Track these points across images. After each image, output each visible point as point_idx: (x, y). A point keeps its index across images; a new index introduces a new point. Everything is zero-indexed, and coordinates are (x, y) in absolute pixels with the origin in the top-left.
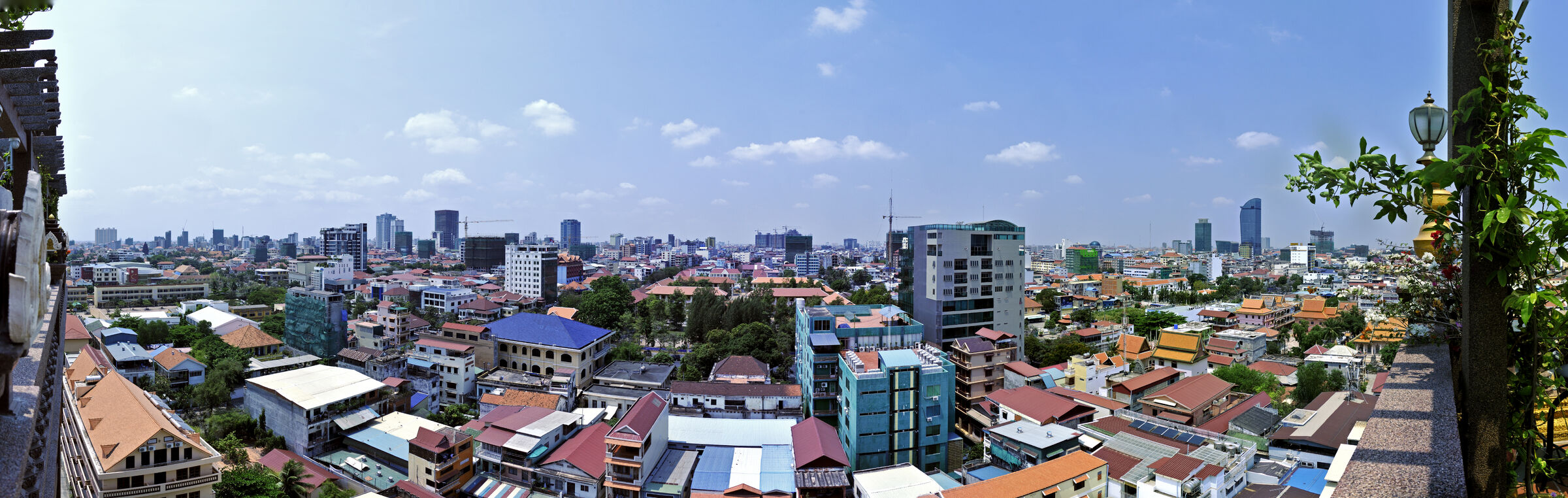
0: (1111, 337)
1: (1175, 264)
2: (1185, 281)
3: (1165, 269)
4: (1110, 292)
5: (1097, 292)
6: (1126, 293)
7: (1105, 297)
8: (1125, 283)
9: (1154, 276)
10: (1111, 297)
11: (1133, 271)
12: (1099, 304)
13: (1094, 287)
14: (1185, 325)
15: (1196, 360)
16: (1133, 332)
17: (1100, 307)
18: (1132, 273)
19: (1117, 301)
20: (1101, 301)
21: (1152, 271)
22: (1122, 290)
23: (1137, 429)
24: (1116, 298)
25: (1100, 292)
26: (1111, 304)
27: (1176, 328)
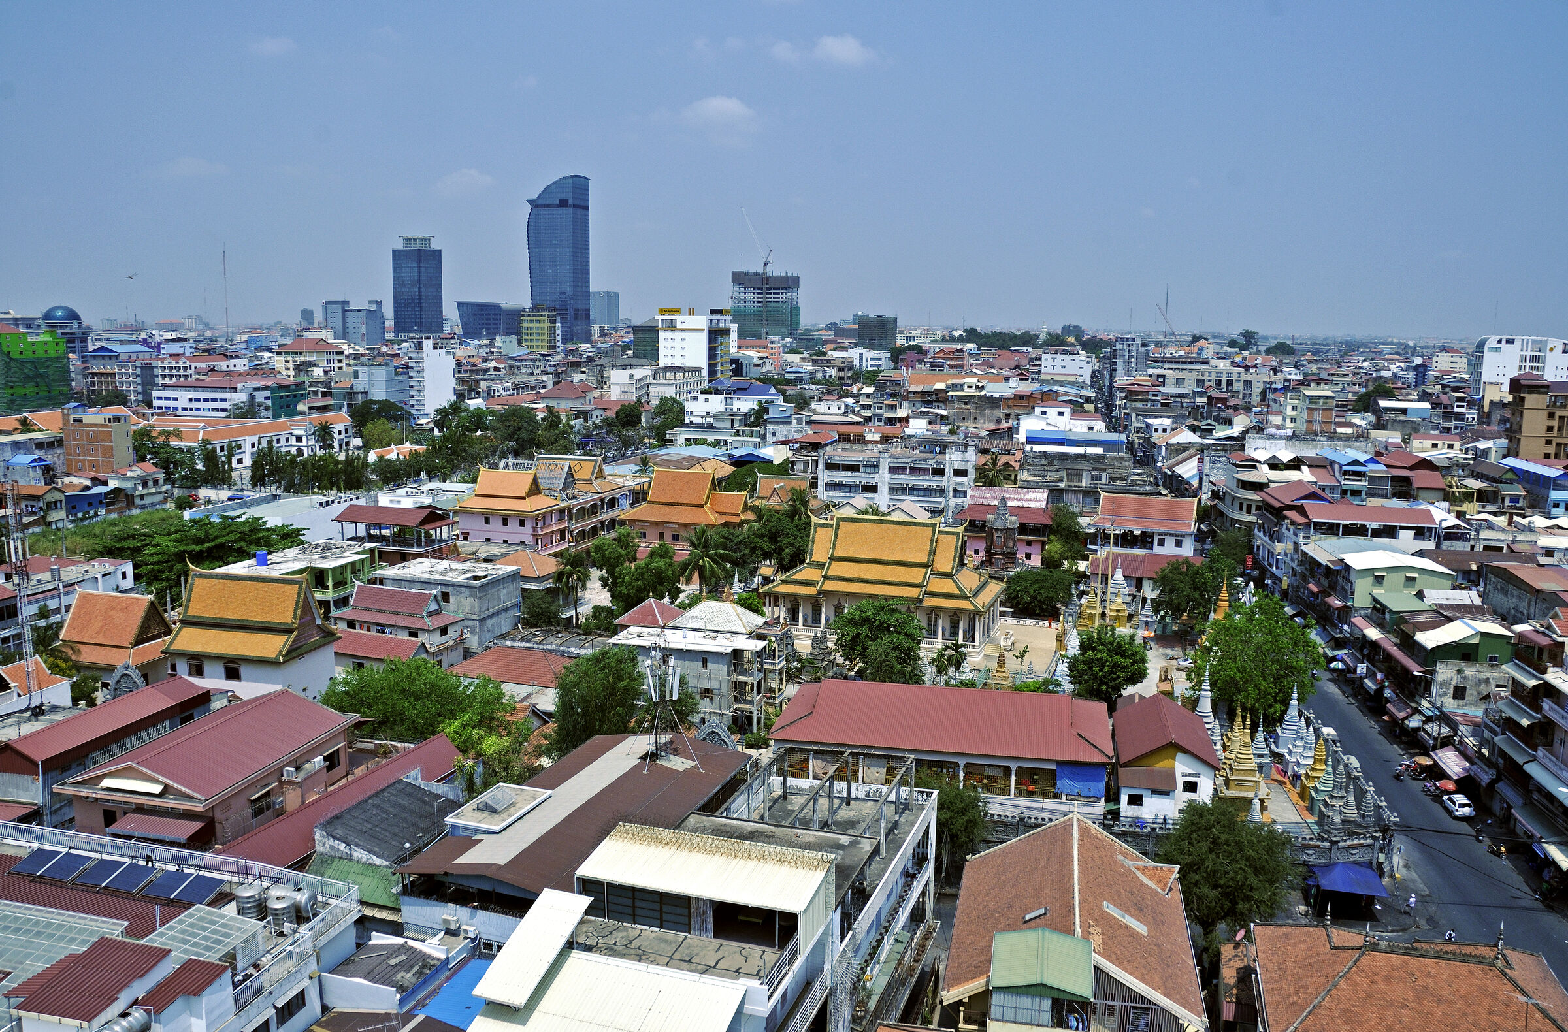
0: (52, 604)
1: (318, 372)
2: (340, 422)
3: (286, 387)
4: (94, 466)
5: (47, 469)
6: (148, 467)
7: (75, 482)
8: (144, 434)
9: (249, 411)
10: (96, 481)
11: (183, 398)
12: (53, 505)
13: (38, 454)
14: (293, 552)
15: (294, 653)
16: (129, 582)
17: (57, 515)
18: (179, 404)
19: (117, 491)
20: (57, 496)
21: (241, 397)
22: (131, 456)
23: (34, 879)
24: (113, 484)
25: (60, 468)
26: (93, 502)
27: (263, 562)
